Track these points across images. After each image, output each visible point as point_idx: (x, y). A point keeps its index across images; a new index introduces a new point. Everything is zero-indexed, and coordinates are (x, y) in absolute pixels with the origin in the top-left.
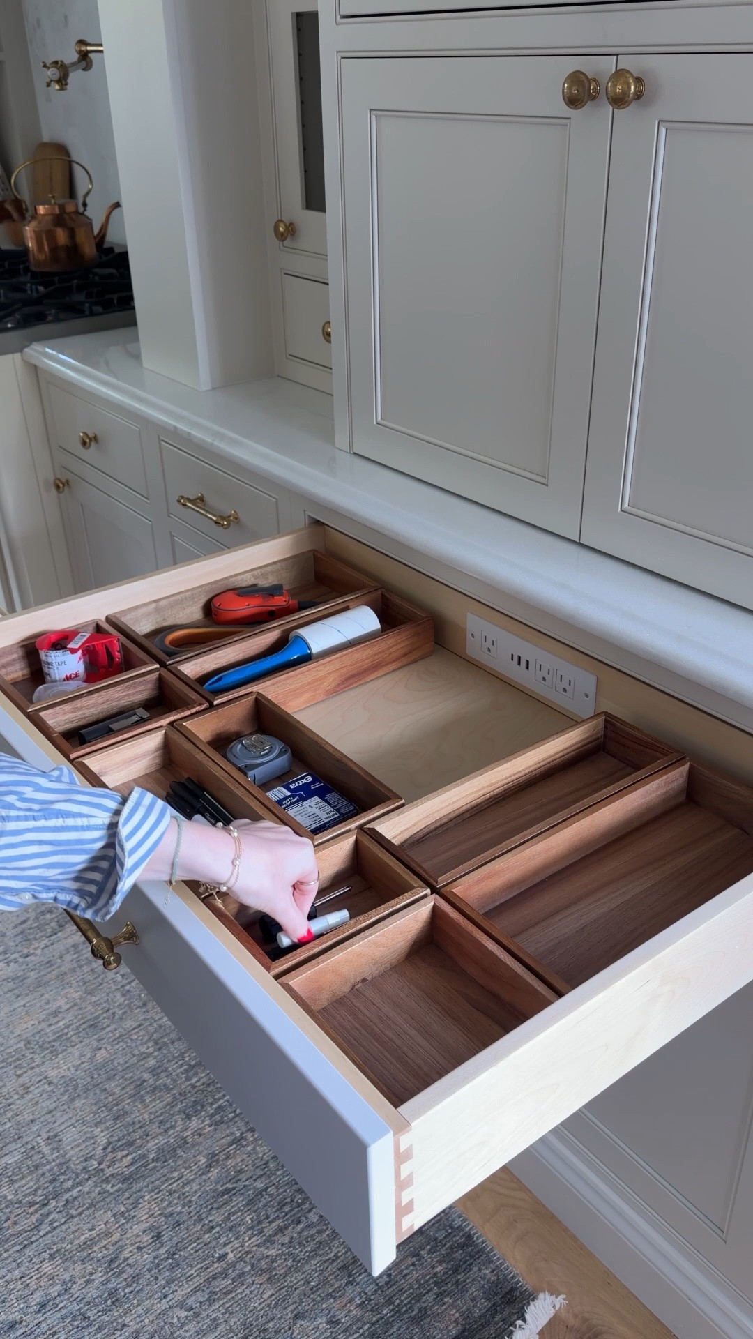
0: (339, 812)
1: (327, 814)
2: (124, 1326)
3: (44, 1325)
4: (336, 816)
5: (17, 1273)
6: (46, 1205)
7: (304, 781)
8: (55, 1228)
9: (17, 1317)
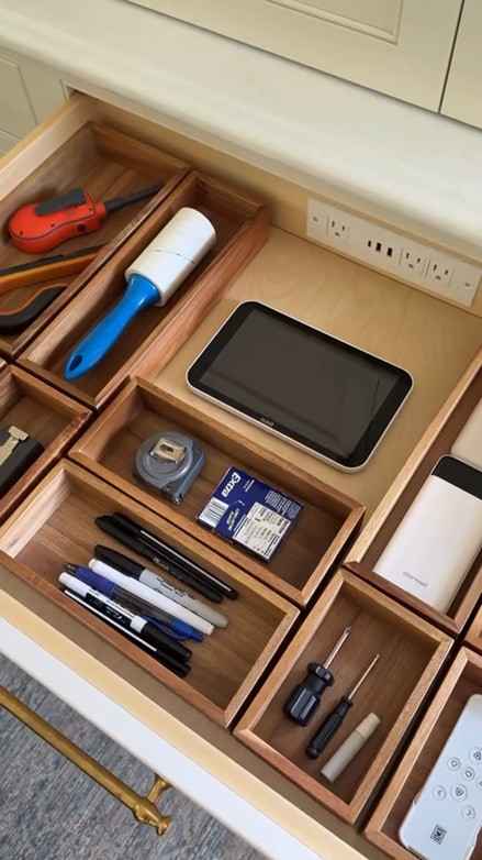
0: (288, 518)
1: (279, 524)
2: (121, 758)
3: (64, 776)
4: (288, 525)
5: (28, 746)
6: (24, 690)
7: (233, 482)
8: (39, 705)
9: (43, 777)
